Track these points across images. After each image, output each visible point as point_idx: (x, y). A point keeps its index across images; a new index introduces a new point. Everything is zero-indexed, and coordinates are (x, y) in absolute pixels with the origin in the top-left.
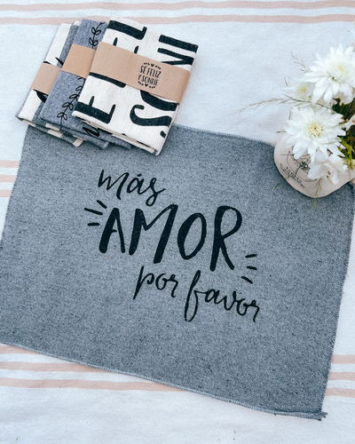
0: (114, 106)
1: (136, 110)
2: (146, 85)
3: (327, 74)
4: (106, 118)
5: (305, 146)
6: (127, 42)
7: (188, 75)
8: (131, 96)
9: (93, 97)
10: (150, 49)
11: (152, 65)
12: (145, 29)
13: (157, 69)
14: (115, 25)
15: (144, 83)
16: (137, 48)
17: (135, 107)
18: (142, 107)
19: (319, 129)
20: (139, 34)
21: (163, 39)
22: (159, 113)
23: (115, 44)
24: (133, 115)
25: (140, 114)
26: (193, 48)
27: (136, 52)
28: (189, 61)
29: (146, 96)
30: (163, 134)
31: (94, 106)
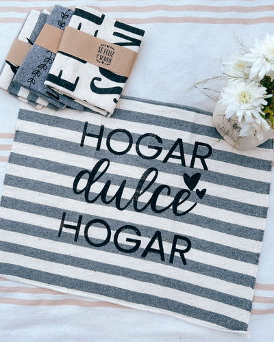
0: (78, 78)
1: (95, 81)
2: (103, 63)
3: (262, 56)
4: (72, 87)
5: (235, 109)
6: (89, 27)
7: (135, 55)
8: (92, 70)
9: (62, 71)
10: (107, 33)
11: (108, 47)
12: (103, 16)
13: (111, 50)
14: (80, 13)
15: (101, 61)
16: (97, 32)
17: (95, 79)
18: (100, 79)
19: (247, 97)
20: (99, 20)
21: (118, 24)
22: (113, 84)
23: (79, 28)
24: (92, 85)
25: (98, 84)
26: (141, 33)
27: (95, 35)
28: (137, 43)
29: (103, 71)
30: (115, 101)
31: (62, 77)
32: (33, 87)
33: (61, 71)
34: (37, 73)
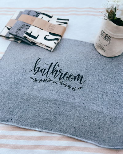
0: (39, 35)
1: (46, 36)
6: (46, 18)
8: (46, 33)
11: (53, 25)
12: (52, 16)
18: (49, 36)
21: (58, 19)
26: (68, 20)
27: (49, 21)
28: (66, 23)
30: (55, 43)
31: (31, 34)
32: (18, 35)
33: (32, 32)
34: (20, 30)
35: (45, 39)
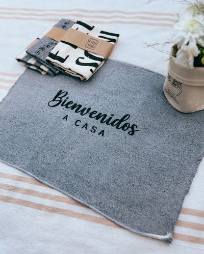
0: (68, 56)
1: (80, 59)
6: (83, 30)
7: (113, 47)
8: (80, 53)
11: (94, 40)
12: (93, 27)
13: (96, 42)
14: (79, 23)
15: (88, 47)
18: (83, 58)
20: (90, 28)
21: (102, 32)
23: (77, 29)
24: (77, 61)
25: (81, 61)
26: (118, 35)
28: (114, 41)
29: (87, 53)
30: (91, 70)
31: (58, 55)
32: (38, 56)
33: (58, 52)
34: (43, 49)
35: (77, 64)
